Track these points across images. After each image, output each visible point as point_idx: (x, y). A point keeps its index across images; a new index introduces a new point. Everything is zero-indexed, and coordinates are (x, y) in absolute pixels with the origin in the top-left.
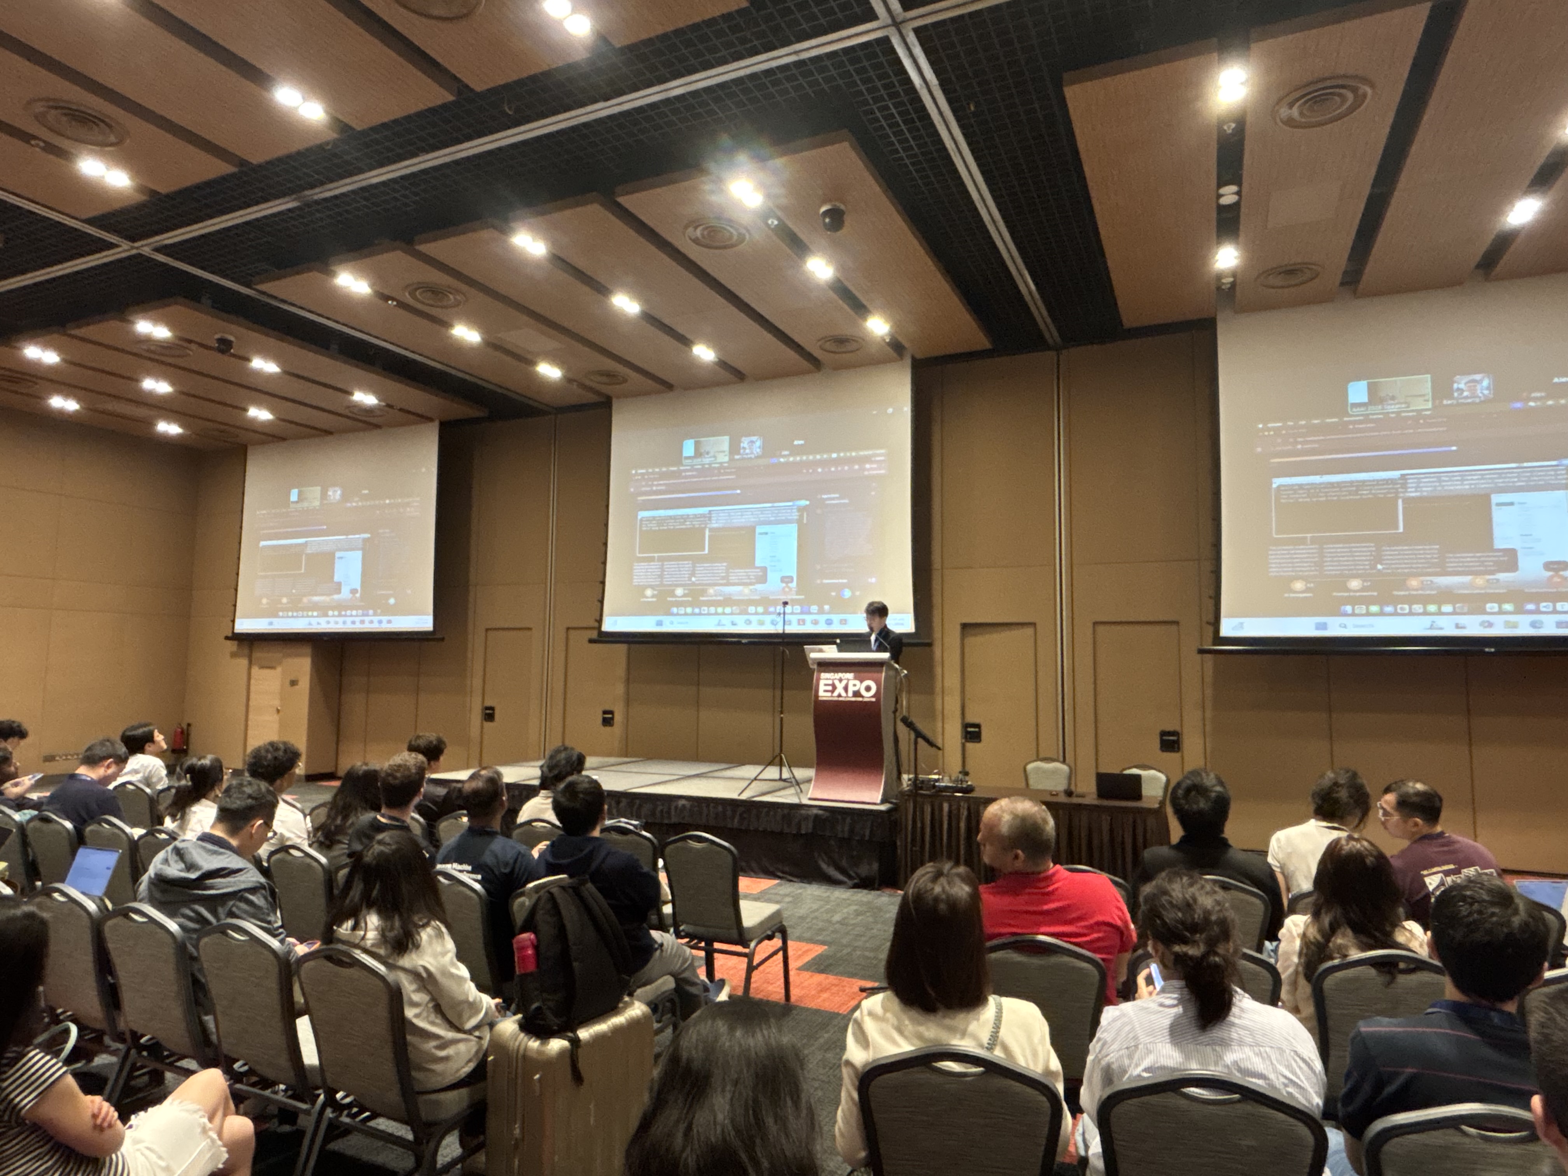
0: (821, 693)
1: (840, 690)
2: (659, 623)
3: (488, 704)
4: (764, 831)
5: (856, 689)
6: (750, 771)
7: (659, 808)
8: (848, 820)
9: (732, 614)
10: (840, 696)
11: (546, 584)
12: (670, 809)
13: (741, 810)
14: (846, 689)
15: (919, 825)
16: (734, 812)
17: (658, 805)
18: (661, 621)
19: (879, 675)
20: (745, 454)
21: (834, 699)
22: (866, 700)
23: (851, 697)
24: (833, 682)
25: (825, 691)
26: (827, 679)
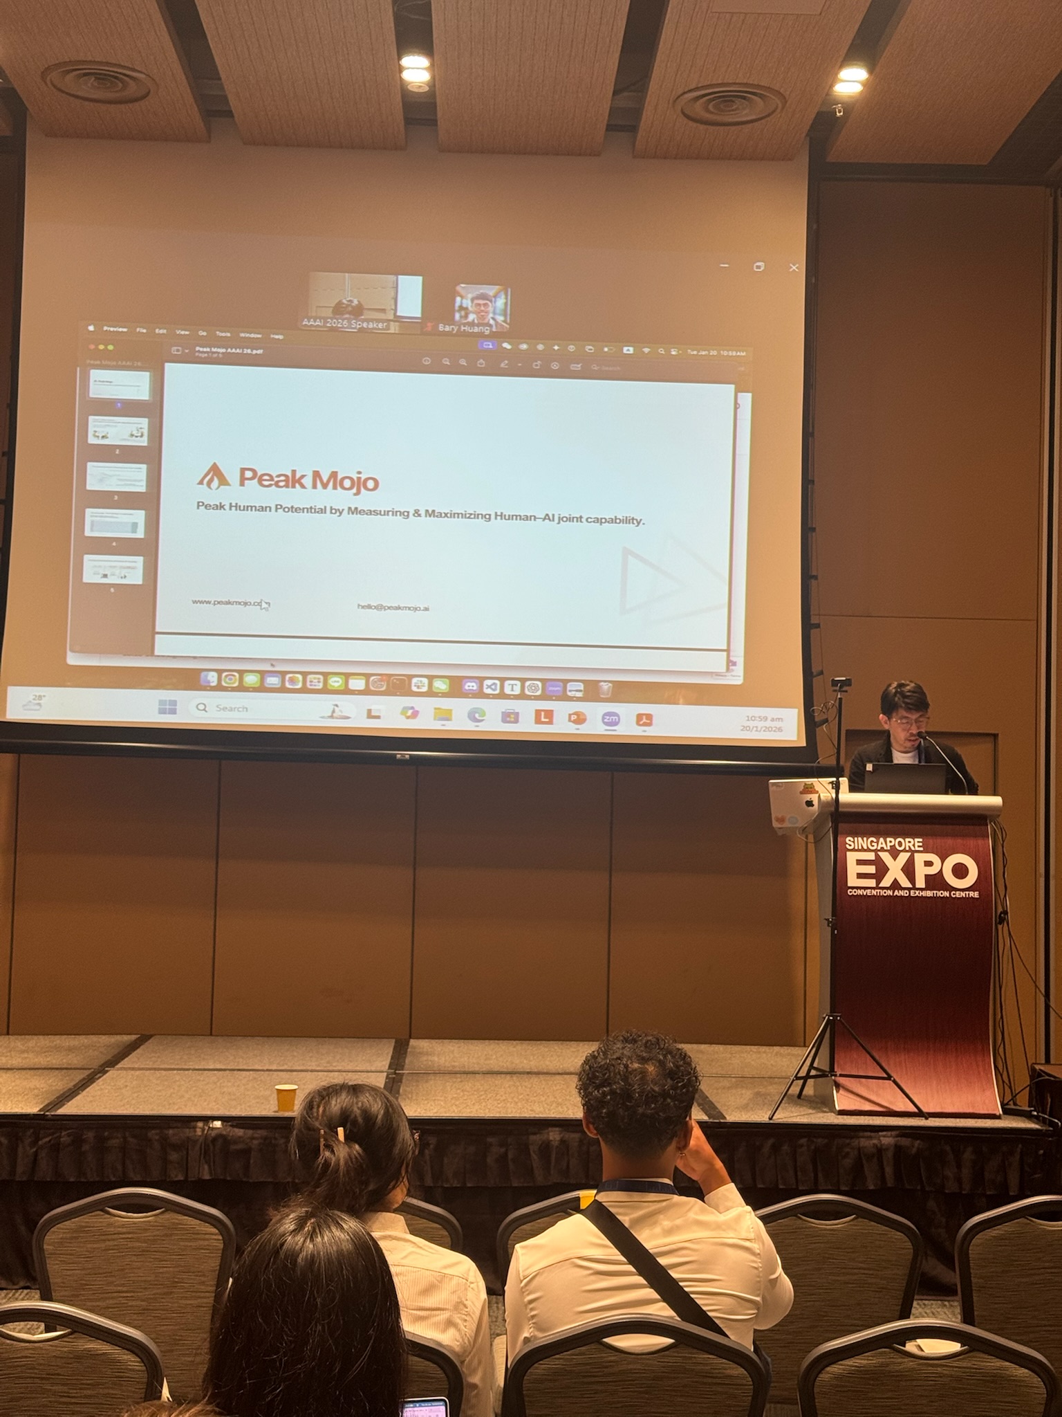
0: (852, 881)
1: (895, 870)
2: (169, 708)
5: (933, 871)
7: (496, 1151)
8: (968, 1155)
9: (367, 693)
10: (895, 885)
14: (909, 870)
17: (491, 1145)
18: (174, 703)
19: (980, 842)
20: (465, 325)
21: (882, 892)
22: (958, 895)
23: (922, 889)
24: (877, 856)
25: (860, 876)
26: (863, 850)
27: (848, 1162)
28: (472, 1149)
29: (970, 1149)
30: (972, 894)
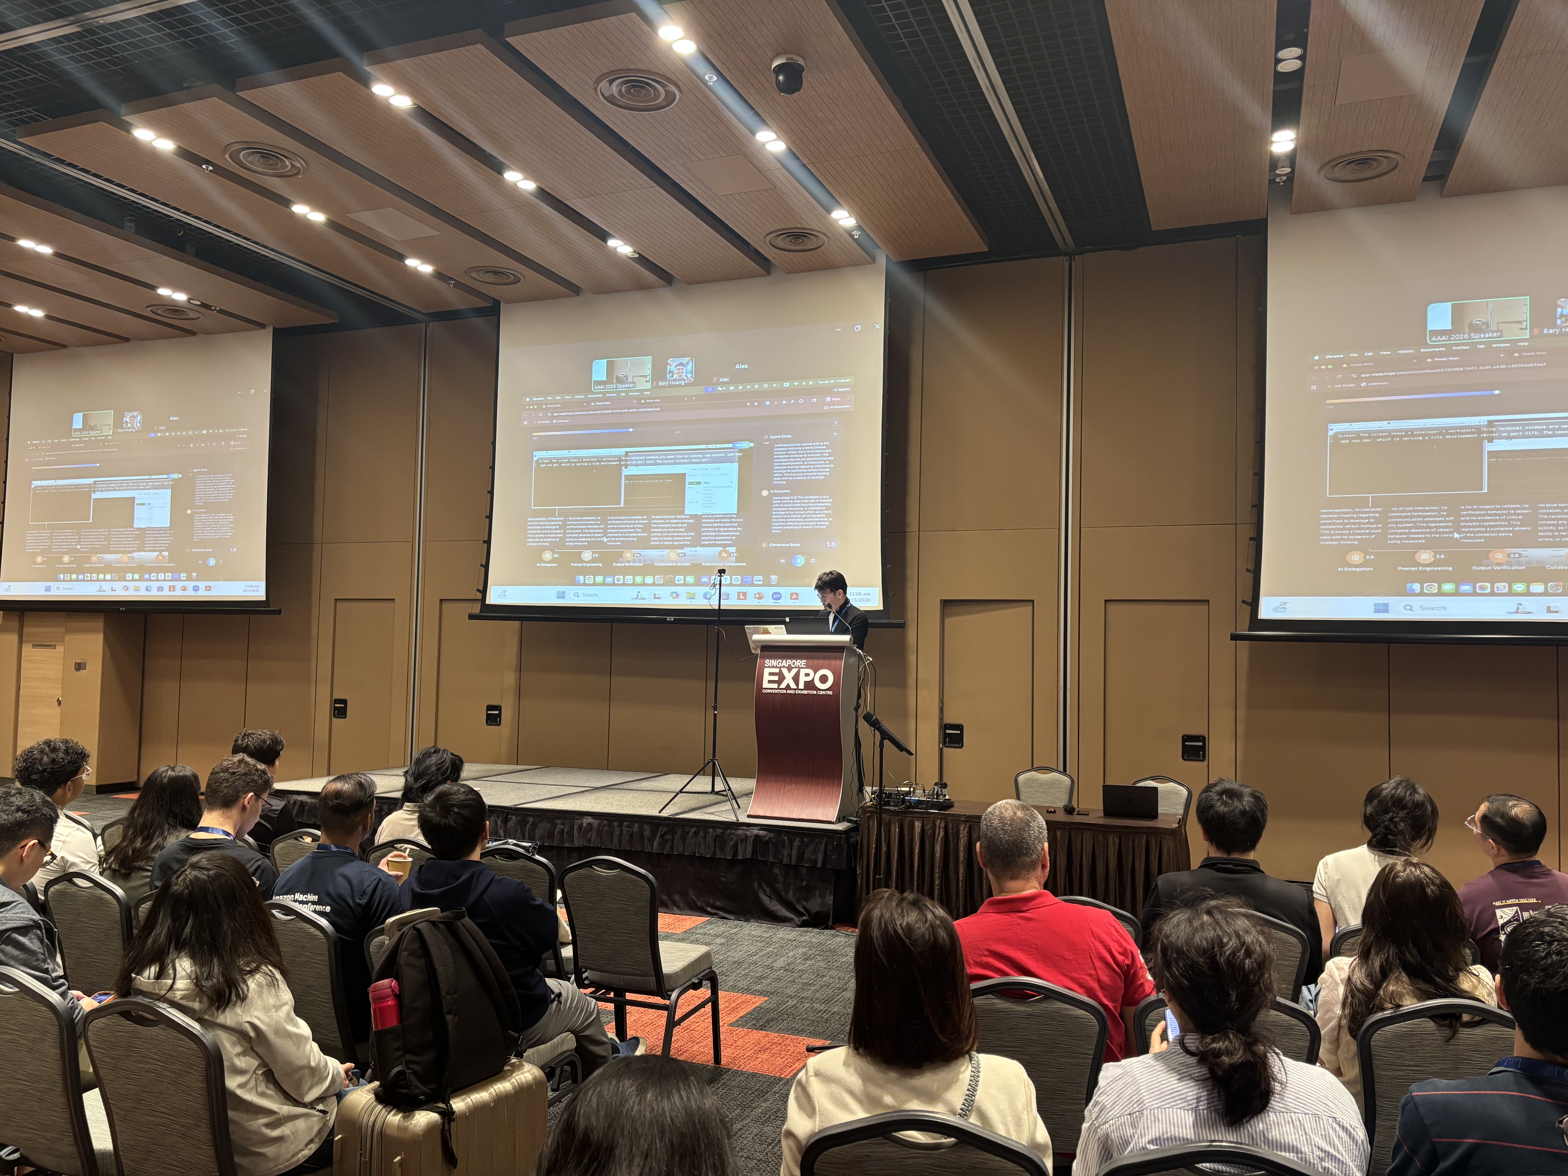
0: (765, 685)
1: (789, 680)
2: (561, 595)
3: (337, 696)
4: (692, 857)
5: (809, 679)
6: (675, 782)
8: (797, 843)
9: (654, 584)
10: (788, 687)
11: (413, 542)
12: (572, 828)
13: (662, 830)
14: (796, 679)
15: (884, 849)
16: (654, 833)
17: (557, 824)
18: (564, 593)
19: (838, 662)
20: (672, 381)
21: (781, 691)
22: (821, 693)
23: (802, 690)
24: (780, 671)
25: (770, 682)
26: (773, 667)
27: (732, 843)
28: (548, 826)
29: (798, 839)
30: (829, 692)
